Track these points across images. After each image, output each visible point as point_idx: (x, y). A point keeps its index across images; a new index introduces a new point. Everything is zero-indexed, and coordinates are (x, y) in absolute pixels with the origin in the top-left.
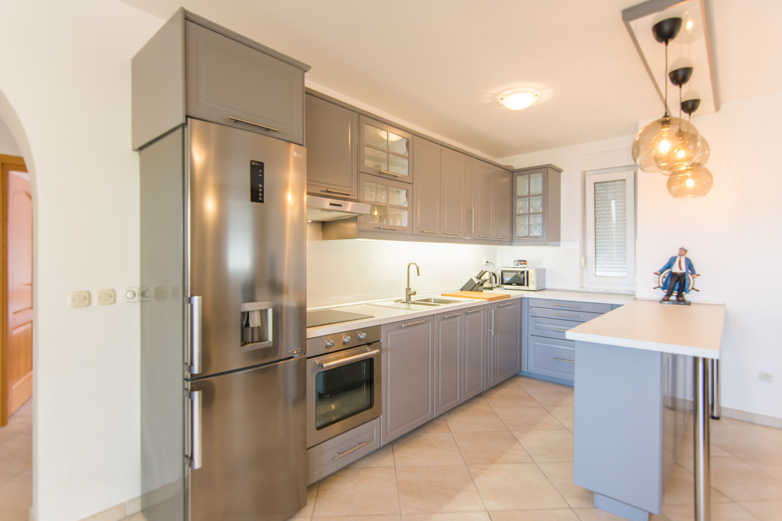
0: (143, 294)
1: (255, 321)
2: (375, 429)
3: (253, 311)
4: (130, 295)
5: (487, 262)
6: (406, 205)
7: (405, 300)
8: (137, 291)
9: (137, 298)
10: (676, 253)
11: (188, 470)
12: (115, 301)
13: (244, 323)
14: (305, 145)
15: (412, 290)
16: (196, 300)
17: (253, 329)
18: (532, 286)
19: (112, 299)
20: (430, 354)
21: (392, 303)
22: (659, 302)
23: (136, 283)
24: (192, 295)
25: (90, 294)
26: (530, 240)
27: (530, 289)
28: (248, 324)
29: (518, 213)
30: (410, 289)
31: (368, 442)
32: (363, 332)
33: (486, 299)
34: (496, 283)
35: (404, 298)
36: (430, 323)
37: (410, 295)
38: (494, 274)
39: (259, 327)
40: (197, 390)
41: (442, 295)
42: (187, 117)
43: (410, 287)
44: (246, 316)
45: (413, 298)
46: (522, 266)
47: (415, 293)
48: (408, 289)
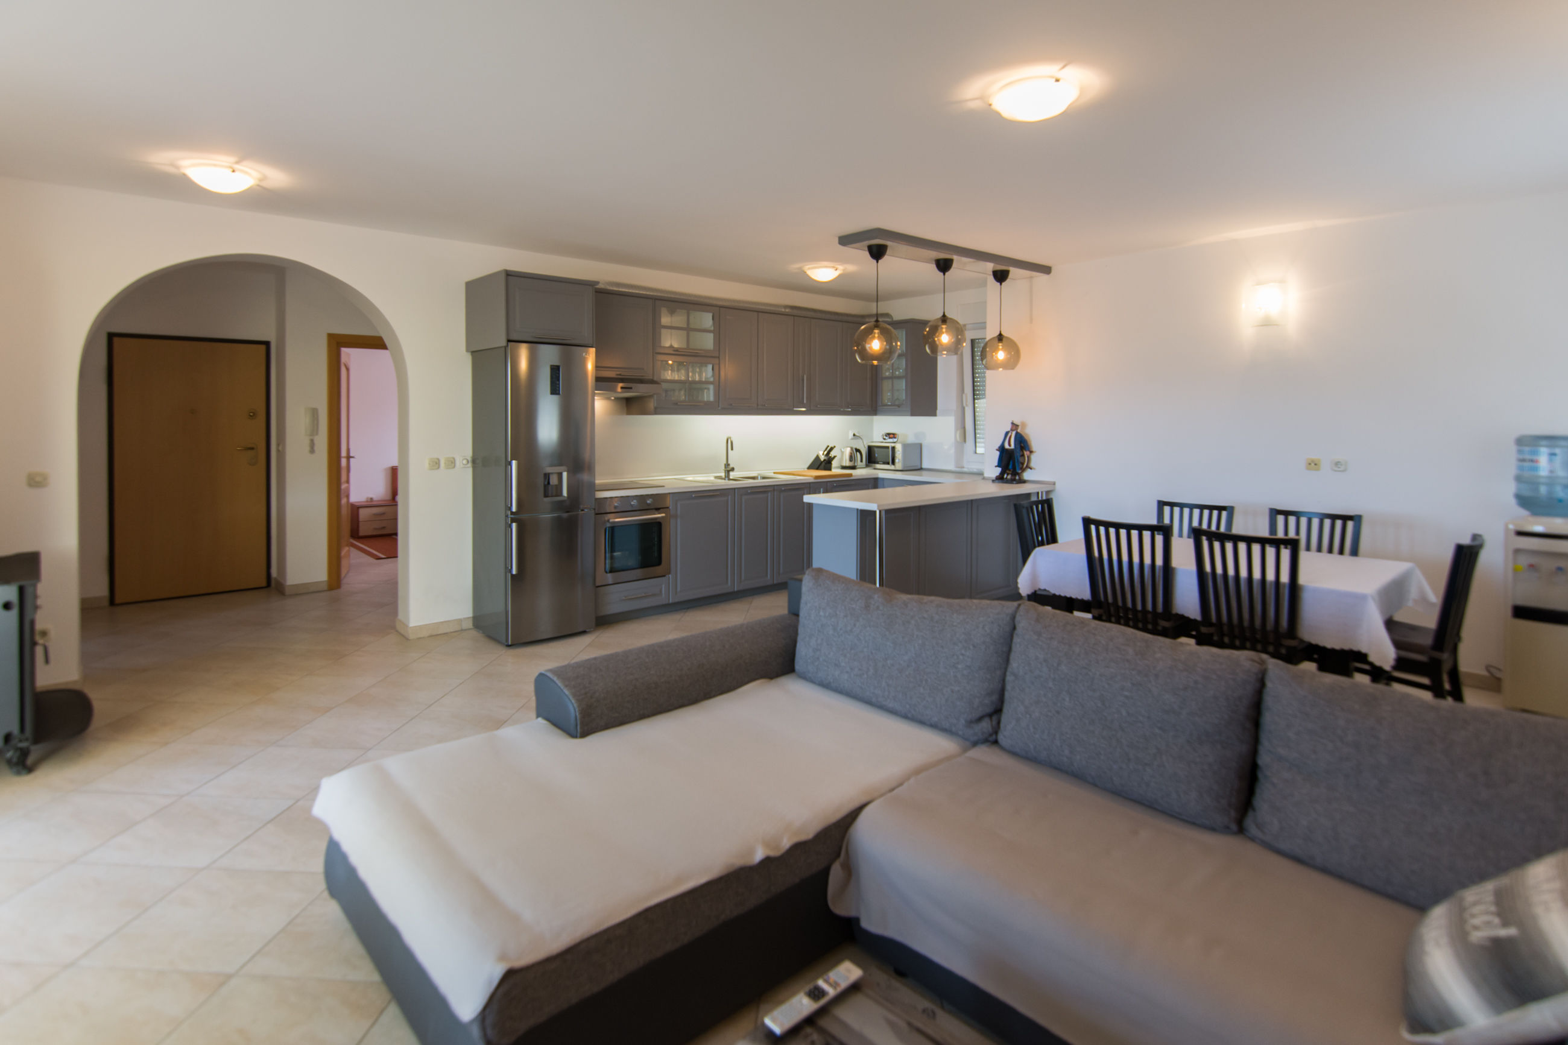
0: (474, 461)
1: (554, 480)
2: (663, 586)
3: (552, 473)
4: (465, 462)
5: (854, 435)
6: (712, 379)
7: (724, 476)
8: (470, 459)
9: (470, 465)
10: (1009, 429)
11: (509, 576)
12: (454, 467)
13: (546, 483)
14: (594, 345)
15: (731, 466)
16: (514, 463)
17: (553, 485)
18: (899, 465)
19: (453, 465)
20: (729, 526)
21: (712, 478)
22: (991, 481)
23: (469, 453)
24: (512, 460)
25: (439, 460)
26: (895, 408)
27: (897, 468)
28: (549, 483)
29: (884, 376)
30: (729, 465)
31: (654, 595)
32: (650, 498)
33: (811, 476)
34: (861, 461)
35: (723, 475)
36: (730, 497)
37: (729, 471)
38: (858, 450)
39: (556, 485)
40: (514, 522)
41: (774, 473)
42: (509, 341)
43: (729, 462)
44: (547, 476)
45: (732, 475)
46: (891, 440)
47: (733, 469)
48: (727, 465)
